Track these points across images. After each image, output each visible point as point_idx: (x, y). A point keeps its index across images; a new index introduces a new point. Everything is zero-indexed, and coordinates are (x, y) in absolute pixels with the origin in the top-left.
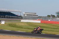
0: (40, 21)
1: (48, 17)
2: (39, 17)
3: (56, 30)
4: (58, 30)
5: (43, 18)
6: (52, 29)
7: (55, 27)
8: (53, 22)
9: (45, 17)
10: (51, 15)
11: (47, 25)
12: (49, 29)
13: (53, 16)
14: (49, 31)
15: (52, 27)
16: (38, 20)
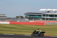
0: (9, 22)
1: (17, 18)
2: (8, 18)
3: (24, 30)
4: (26, 30)
5: (12, 19)
6: (20, 30)
7: (23, 28)
8: (21, 23)
9: (14, 18)
10: (20, 16)
11: (16, 26)
12: (18, 30)
13: (22, 17)
14: (18, 31)
15: (21, 27)
16: (7, 21)
